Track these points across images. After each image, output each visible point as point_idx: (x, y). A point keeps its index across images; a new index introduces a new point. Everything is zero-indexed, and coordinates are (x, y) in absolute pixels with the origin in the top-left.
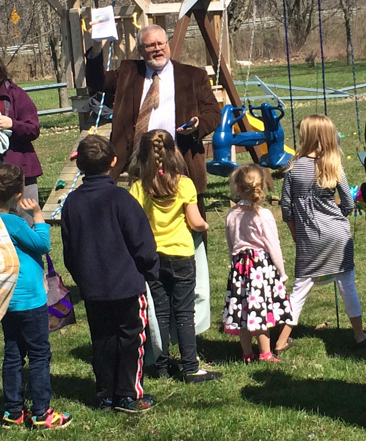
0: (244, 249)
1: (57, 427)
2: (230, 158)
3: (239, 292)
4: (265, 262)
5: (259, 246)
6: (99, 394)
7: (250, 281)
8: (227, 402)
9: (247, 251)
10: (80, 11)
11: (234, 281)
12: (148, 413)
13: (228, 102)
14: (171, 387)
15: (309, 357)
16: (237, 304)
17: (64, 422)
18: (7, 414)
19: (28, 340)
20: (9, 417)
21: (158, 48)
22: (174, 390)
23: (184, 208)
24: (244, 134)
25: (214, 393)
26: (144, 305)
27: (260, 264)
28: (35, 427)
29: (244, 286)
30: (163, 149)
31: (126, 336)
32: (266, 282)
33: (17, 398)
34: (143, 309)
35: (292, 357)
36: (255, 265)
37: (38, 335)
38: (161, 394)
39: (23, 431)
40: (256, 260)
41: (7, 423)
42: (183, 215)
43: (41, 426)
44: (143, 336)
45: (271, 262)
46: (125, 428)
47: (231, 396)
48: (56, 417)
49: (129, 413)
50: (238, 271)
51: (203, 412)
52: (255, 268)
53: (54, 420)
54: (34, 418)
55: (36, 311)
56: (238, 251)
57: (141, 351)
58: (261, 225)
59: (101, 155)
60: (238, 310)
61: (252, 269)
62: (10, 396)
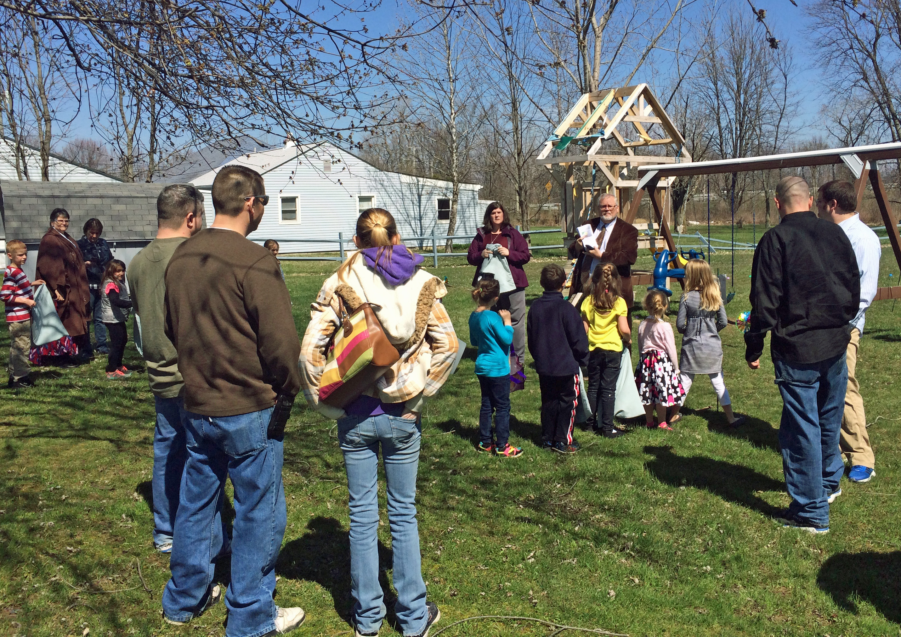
0: (650, 349)
1: (512, 457)
2: (665, 286)
3: (647, 379)
4: (666, 360)
5: (661, 348)
6: (543, 438)
7: (655, 372)
8: (628, 455)
9: (652, 351)
10: (573, 183)
11: (643, 371)
12: (574, 455)
13: (667, 248)
14: (593, 439)
15: (694, 430)
16: (645, 387)
17: (517, 453)
18: (481, 443)
19: (496, 397)
20: (483, 446)
21: (607, 209)
22: (595, 441)
23: (617, 318)
24: (677, 270)
25: (620, 447)
26: (577, 381)
27: (662, 360)
28: (497, 455)
29: (650, 375)
30: (610, 277)
31: (564, 401)
32: (666, 374)
33: (488, 434)
34: (577, 384)
35: (681, 428)
36: (658, 361)
37: (502, 394)
38: (586, 443)
39: (490, 456)
40: (659, 358)
41: (481, 450)
42: (616, 323)
43: (501, 454)
44: (575, 403)
45: (669, 360)
46: (556, 463)
47: (632, 451)
48: (512, 449)
49: (561, 454)
50: (646, 365)
51: (611, 460)
52: (658, 363)
53: (510, 451)
54: (497, 449)
55: (502, 378)
56: (646, 350)
57: (574, 412)
58: (664, 333)
59: (556, 277)
60: (646, 391)
61: (656, 364)
62: (483, 433)
